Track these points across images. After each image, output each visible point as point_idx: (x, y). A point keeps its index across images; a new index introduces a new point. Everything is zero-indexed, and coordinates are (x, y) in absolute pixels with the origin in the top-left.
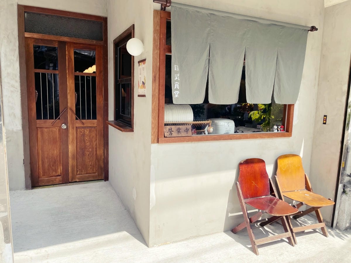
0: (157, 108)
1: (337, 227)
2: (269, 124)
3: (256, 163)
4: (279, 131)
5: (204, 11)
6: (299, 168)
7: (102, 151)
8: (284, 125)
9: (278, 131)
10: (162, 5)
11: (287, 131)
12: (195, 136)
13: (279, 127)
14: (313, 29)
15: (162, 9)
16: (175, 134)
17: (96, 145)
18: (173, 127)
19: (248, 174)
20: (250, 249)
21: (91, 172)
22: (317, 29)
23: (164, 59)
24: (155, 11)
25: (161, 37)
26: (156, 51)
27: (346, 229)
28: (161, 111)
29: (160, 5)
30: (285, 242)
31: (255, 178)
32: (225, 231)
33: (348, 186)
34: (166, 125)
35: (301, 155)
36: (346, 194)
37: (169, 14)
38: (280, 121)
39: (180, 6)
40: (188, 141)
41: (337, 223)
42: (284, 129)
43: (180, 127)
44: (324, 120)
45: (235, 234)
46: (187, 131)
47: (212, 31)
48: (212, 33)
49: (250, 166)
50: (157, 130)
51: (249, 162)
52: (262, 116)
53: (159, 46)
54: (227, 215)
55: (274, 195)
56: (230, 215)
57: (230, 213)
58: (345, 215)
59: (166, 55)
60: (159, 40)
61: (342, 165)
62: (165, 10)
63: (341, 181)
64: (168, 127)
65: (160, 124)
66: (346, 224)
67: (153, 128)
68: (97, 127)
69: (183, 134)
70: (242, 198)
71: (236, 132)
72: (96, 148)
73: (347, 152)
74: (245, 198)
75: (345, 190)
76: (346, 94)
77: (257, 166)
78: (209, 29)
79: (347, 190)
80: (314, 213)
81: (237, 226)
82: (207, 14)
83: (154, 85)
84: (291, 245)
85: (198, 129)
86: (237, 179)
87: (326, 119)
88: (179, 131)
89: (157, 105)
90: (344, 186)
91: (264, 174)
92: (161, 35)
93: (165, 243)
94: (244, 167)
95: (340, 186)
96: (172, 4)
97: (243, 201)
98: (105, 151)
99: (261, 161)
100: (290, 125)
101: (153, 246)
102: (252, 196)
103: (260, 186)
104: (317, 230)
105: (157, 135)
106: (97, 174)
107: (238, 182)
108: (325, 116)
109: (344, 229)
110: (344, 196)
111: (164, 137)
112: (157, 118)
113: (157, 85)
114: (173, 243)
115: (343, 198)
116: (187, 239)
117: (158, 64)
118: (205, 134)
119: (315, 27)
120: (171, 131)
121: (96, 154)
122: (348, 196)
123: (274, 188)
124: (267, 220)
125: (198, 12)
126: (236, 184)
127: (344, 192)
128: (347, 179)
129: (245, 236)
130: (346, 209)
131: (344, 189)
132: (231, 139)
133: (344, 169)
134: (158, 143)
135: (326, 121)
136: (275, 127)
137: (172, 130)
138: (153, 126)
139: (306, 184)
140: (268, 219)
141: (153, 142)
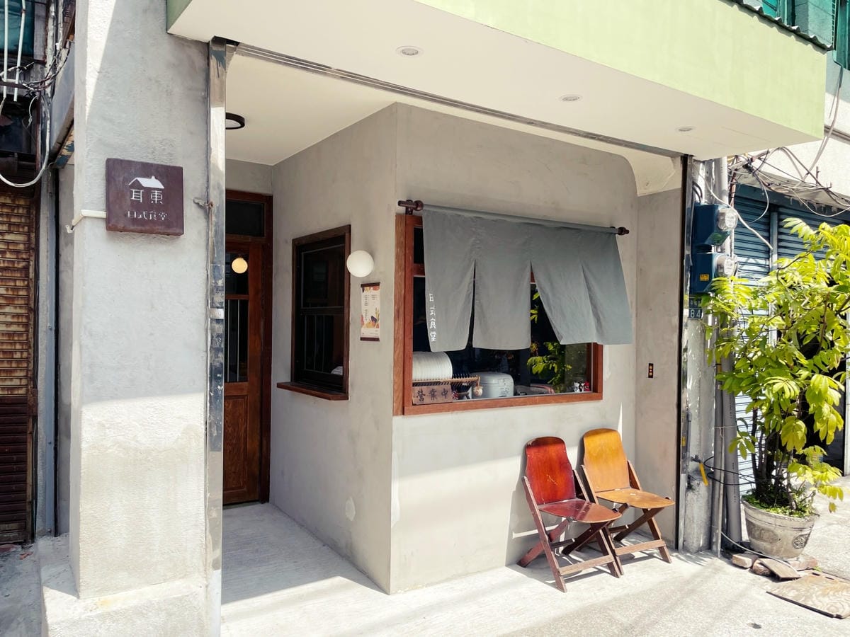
0: (401, 360)
1: (686, 549)
2: (562, 380)
3: (551, 444)
4: (583, 391)
5: (466, 215)
6: (617, 452)
7: (257, 443)
8: (589, 381)
9: (581, 390)
10: (407, 208)
11: (595, 390)
12: (457, 401)
13: (583, 385)
14: (623, 231)
15: (407, 212)
16: (427, 400)
17: (245, 431)
18: (424, 388)
19: (540, 463)
20: (553, 585)
21: (233, 486)
22: (627, 232)
23: (410, 283)
24: (398, 216)
25: (407, 252)
26: (400, 274)
27: (699, 550)
28: (407, 363)
29: (404, 208)
30: (604, 574)
31: (551, 471)
32: (509, 565)
33: (695, 477)
34: (415, 384)
35: (620, 430)
36: (693, 490)
37: (419, 220)
38: (582, 374)
39: (435, 210)
40: (448, 410)
41: (684, 541)
42: (590, 387)
43: (435, 387)
44: (649, 372)
45: (525, 567)
46: (446, 394)
47: (478, 242)
48: (478, 244)
49: (542, 449)
50: (401, 395)
51: (540, 443)
52: (549, 365)
53: (403, 266)
54: (510, 535)
55: (583, 497)
56: (515, 535)
57: (515, 533)
58: (695, 526)
59: (415, 278)
60: (403, 257)
61: (683, 443)
62: (412, 214)
63: (683, 469)
64: (417, 388)
65: (406, 383)
66: (698, 541)
67: (395, 391)
68: (247, 395)
69: (440, 399)
70: (535, 503)
71: (516, 394)
72: (245, 439)
73: (689, 421)
74: (538, 504)
75: (692, 484)
76: (678, 331)
77: (552, 450)
78: (474, 239)
79: (694, 483)
80: (646, 526)
81: (529, 552)
82: (472, 219)
83: (397, 323)
84: (614, 576)
85: (459, 390)
86: (523, 472)
87: (652, 369)
88: (433, 394)
89: (402, 354)
90: (689, 477)
91: (564, 463)
92: (407, 249)
93: (415, 586)
94: (533, 453)
95: (683, 477)
96: (424, 208)
97: (537, 508)
98: (264, 442)
99: (559, 442)
100: (599, 380)
101: (396, 592)
102: (549, 501)
103: (560, 482)
104: (655, 555)
105: (401, 403)
106: (245, 489)
107: (525, 477)
108: (651, 365)
109: (695, 549)
110: (690, 494)
111: (413, 405)
112: (401, 375)
113: (402, 323)
114: (426, 587)
115: (688, 498)
116: (448, 580)
117: (403, 291)
118: (468, 398)
119: (625, 229)
120: (421, 394)
121: (245, 448)
122: (697, 493)
123: (582, 485)
124: (574, 541)
125: (459, 216)
126: (523, 480)
127: (690, 487)
128: (692, 465)
129: (542, 569)
130: (695, 515)
131: (689, 483)
132: (512, 406)
133: (686, 448)
134: (403, 414)
135: (652, 372)
136: (577, 385)
137: (424, 393)
138: (396, 388)
139: (630, 478)
140: (575, 539)
141: (395, 414)
